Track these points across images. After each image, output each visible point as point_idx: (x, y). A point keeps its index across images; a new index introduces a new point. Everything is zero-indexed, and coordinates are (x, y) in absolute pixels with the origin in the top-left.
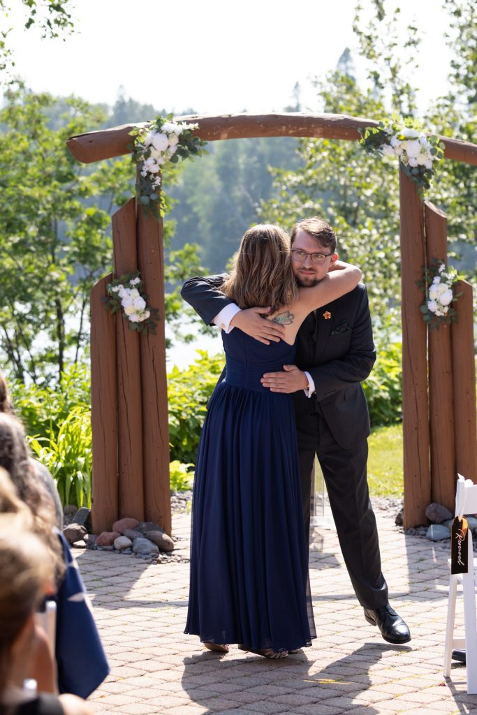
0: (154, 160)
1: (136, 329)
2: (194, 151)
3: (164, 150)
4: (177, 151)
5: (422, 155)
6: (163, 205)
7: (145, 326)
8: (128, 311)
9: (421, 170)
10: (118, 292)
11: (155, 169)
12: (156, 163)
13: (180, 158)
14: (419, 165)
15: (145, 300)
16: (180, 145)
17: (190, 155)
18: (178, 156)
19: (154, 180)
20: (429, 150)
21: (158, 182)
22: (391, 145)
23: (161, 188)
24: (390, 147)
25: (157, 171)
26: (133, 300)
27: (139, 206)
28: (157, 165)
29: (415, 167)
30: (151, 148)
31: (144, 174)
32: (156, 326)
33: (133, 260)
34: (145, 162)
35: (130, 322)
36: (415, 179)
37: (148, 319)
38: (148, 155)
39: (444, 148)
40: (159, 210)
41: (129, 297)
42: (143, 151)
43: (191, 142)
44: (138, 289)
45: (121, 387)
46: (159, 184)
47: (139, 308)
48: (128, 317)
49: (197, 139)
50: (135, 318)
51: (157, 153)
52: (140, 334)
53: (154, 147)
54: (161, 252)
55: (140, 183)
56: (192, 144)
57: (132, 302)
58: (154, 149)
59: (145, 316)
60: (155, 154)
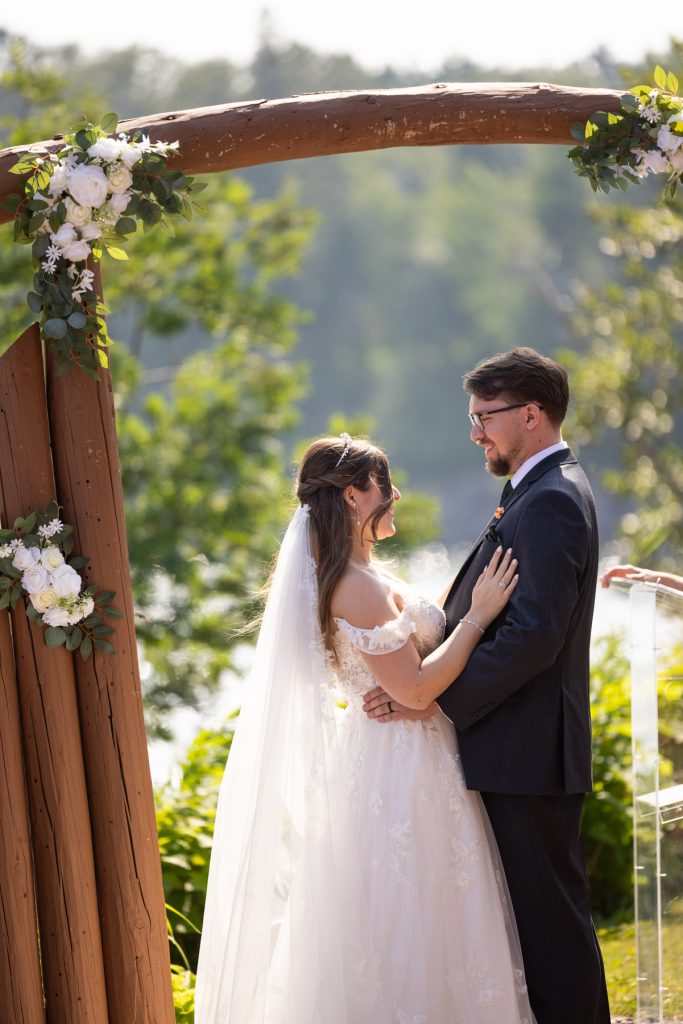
0: (75, 228)
1: (65, 644)
2: (174, 206)
3: (97, 204)
4: (129, 206)
6: (103, 338)
7: (84, 635)
8: (38, 604)
10: (11, 559)
11: (77, 252)
12: (80, 237)
13: (139, 222)
15: (80, 571)
16: (136, 192)
17: (163, 216)
18: (134, 217)
19: (78, 280)
21: (87, 282)
23: (97, 297)
25: (85, 257)
26: (49, 573)
27: (49, 344)
28: (83, 241)
30: (67, 201)
31: (50, 267)
32: (111, 632)
33: (44, 479)
34: (53, 238)
35: (48, 626)
37: (89, 617)
38: (58, 219)
40: (94, 351)
41: (39, 567)
42: (48, 211)
43: (164, 183)
44: (61, 546)
45: (37, 788)
46: (91, 289)
47: (64, 594)
48: (41, 615)
49: (178, 176)
50: (58, 618)
51: (80, 213)
52: (75, 656)
53: (72, 198)
54: (111, 452)
55: (41, 289)
56: (166, 188)
57: (48, 578)
58: (73, 204)
59: (81, 611)
60: (76, 215)
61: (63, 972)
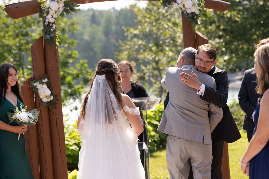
0: (51, 15)
1: (46, 106)
2: (73, 10)
3: (56, 10)
4: (63, 10)
5: (193, 7)
6: (57, 39)
7: (50, 104)
8: (41, 96)
9: (193, 15)
10: (36, 86)
11: (52, 20)
12: (52, 17)
13: (65, 14)
14: (192, 12)
15: (50, 90)
16: (65, 7)
17: (71, 12)
18: (64, 13)
19: (52, 26)
20: (197, 4)
21: (54, 27)
22: (177, 3)
23: (56, 30)
24: (176, 4)
25: (54, 21)
26: (44, 90)
27: (45, 40)
28: (53, 18)
29: (190, 14)
30: (50, 9)
31: (47, 23)
32: (56, 104)
33: (43, 70)
34: (47, 17)
35: (43, 102)
36: (190, 20)
37: (52, 100)
38: (48, 13)
39: (204, 2)
40: (56, 42)
41: (42, 89)
42: (45, 11)
43: (71, 5)
44: (47, 84)
45: (40, 137)
46: (55, 29)
47: (47, 95)
48: (41, 99)
49: (74, 3)
50: (45, 100)
51: (52, 12)
52: (48, 108)
53: (51, 9)
54: (58, 64)
55: (44, 28)
56: (71, 6)
57: (44, 91)
58: (51, 10)
59: (50, 99)
60: (51, 12)
61: (45, 177)
